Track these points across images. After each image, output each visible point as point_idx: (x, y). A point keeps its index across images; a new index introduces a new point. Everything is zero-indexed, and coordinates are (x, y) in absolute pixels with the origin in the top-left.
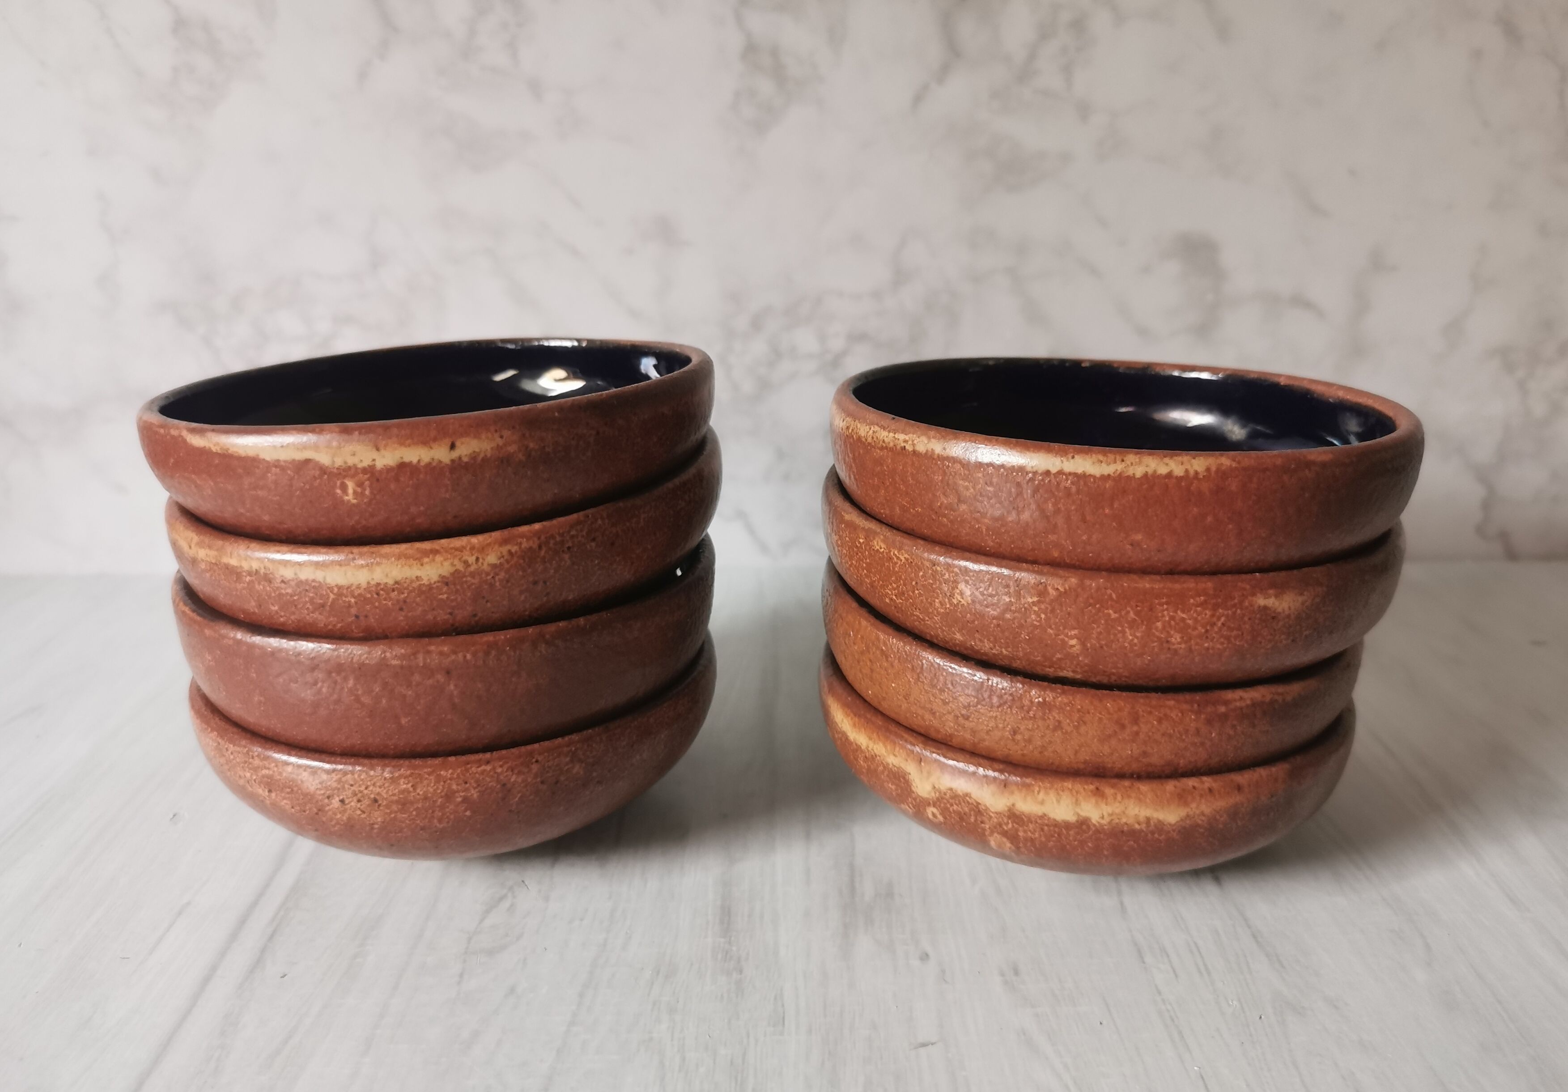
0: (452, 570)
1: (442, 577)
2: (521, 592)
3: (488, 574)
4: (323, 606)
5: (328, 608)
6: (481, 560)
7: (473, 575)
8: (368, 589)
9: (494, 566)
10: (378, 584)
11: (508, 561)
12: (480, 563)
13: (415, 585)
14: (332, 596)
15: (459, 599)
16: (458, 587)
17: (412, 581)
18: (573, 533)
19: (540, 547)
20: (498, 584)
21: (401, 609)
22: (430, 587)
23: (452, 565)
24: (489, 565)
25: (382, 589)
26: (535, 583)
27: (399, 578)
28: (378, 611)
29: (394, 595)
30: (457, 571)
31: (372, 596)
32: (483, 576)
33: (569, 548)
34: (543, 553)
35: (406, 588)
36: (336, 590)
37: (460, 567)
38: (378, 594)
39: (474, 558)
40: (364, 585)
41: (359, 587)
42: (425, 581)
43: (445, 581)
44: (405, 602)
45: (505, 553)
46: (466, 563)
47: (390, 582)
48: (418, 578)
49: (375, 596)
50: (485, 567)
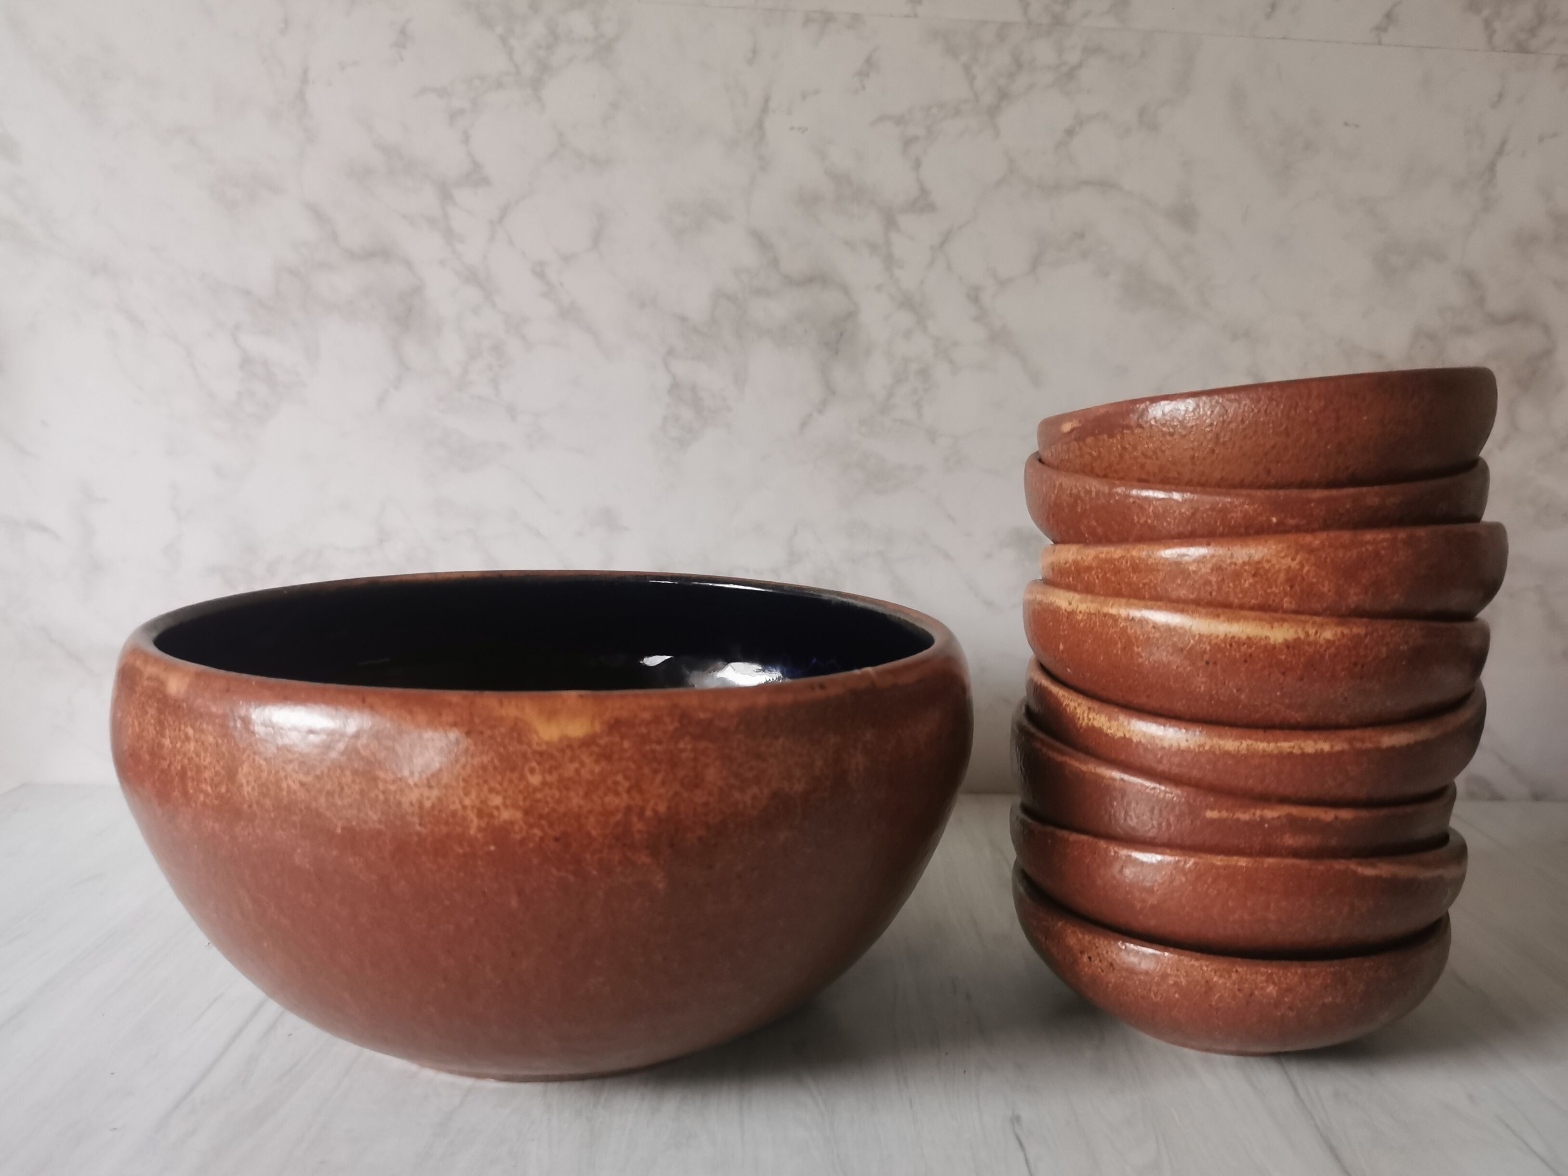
0: (1295, 636)
1: (1286, 640)
2: (1342, 670)
3: (1321, 646)
4: (1182, 650)
5: (1185, 652)
6: (1319, 634)
7: (1310, 644)
8: (1224, 640)
9: (1328, 641)
10: (1233, 637)
11: (1339, 640)
12: (1318, 636)
13: (1263, 643)
14: (1192, 642)
15: (1294, 662)
16: (1296, 651)
17: (1261, 639)
18: (1393, 631)
19: (1366, 635)
20: (1327, 657)
21: (1246, 661)
22: (1274, 647)
23: (1296, 632)
24: (1324, 639)
25: (1235, 642)
26: (1355, 664)
27: (1251, 635)
28: (1226, 659)
29: (1244, 648)
30: (1299, 639)
31: (1226, 646)
32: (1318, 646)
33: (1387, 643)
34: (1367, 641)
35: (1255, 645)
36: (1197, 638)
37: (1302, 635)
38: (1231, 645)
39: (1314, 631)
40: (1222, 636)
41: (1218, 636)
42: (1272, 641)
43: (1287, 645)
44: (1251, 655)
45: (1339, 633)
46: (1307, 634)
47: (1244, 637)
48: (1267, 638)
49: (1228, 647)
50: (1321, 641)
